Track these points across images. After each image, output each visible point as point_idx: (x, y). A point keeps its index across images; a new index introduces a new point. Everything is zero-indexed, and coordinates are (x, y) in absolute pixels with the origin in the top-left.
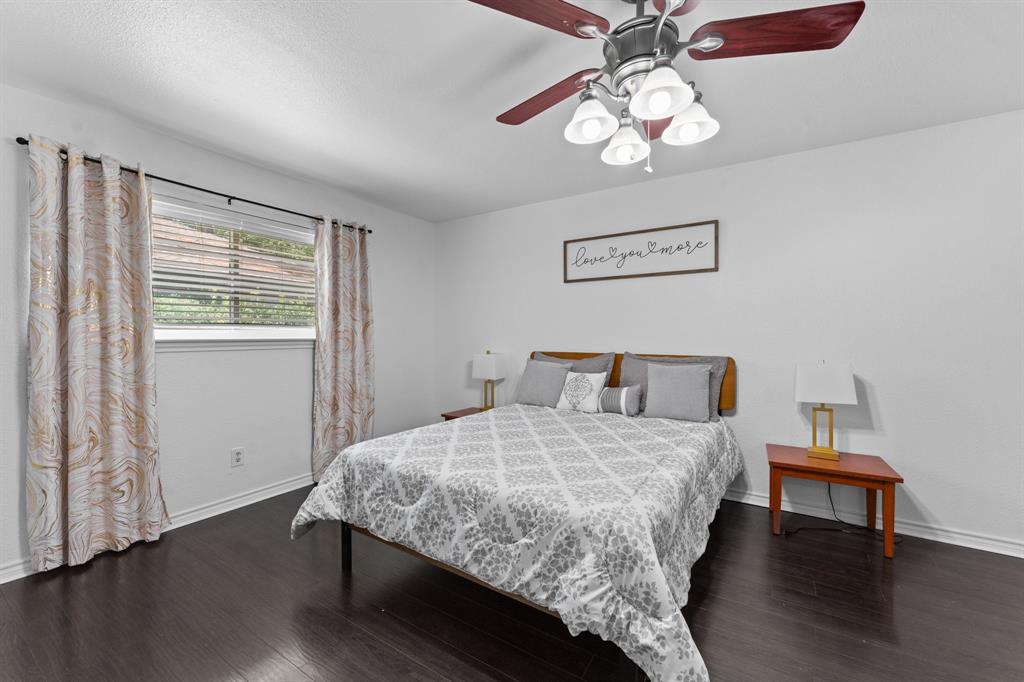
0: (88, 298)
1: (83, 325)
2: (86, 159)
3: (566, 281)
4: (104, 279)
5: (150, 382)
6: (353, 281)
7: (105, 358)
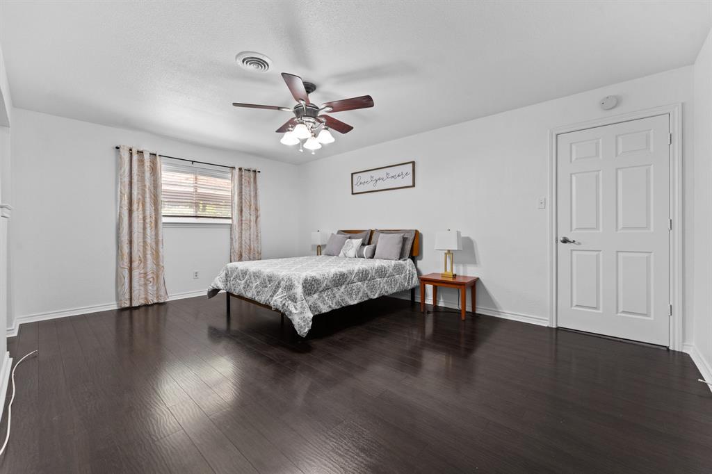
0: (138, 205)
1: (137, 215)
2: (138, 152)
3: (353, 194)
4: (144, 197)
5: (160, 239)
6: (250, 196)
7: (144, 229)
